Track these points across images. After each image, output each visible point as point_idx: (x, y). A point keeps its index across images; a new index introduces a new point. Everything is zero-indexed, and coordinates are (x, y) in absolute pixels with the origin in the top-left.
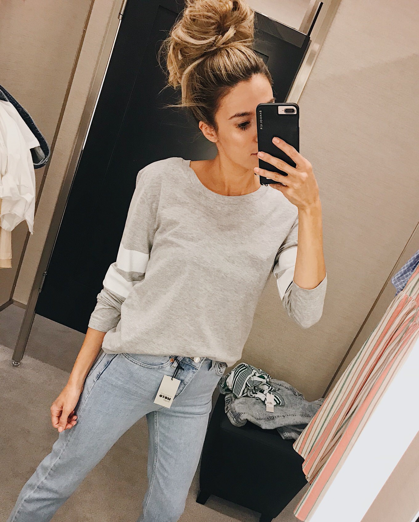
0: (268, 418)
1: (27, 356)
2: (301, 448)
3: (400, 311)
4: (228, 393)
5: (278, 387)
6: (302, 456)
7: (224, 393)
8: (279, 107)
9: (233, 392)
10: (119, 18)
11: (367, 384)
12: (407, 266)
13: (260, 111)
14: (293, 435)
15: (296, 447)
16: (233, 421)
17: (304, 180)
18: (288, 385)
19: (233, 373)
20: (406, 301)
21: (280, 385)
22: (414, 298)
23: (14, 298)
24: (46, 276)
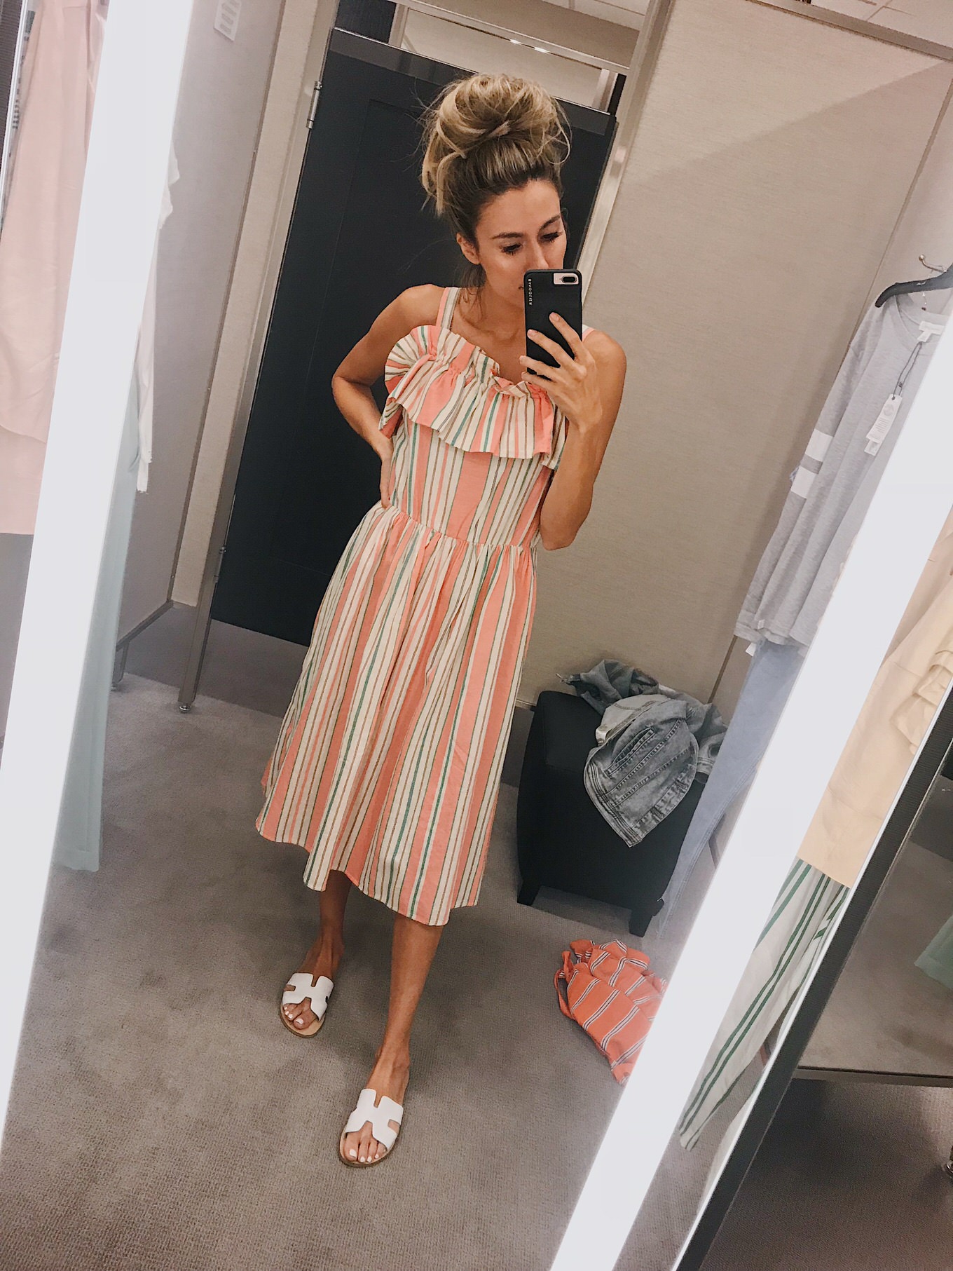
1: (201, 697)
8: (555, 274)
10: (307, 126)
13: (530, 280)
17: (581, 378)
23: (172, 598)
24: (224, 555)
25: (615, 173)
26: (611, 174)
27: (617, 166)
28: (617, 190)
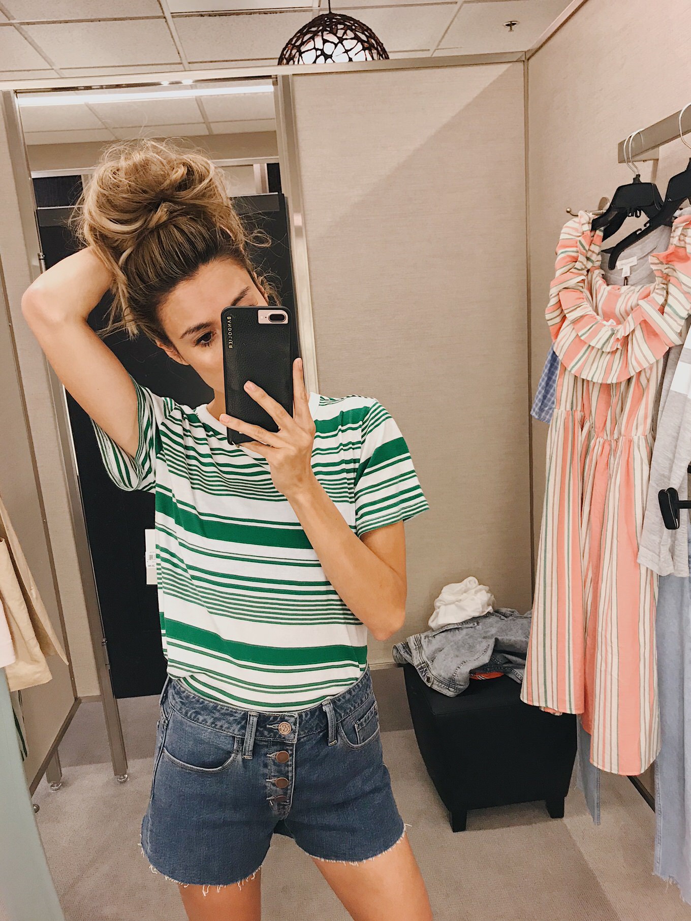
1: (132, 761)
12: (542, 388)
13: (229, 318)
16: (450, 693)
23: (79, 695)
24: (107, 645)
25: (299, 234)
26: (296, 237)
27: (299, 230)
28: (306, 247)
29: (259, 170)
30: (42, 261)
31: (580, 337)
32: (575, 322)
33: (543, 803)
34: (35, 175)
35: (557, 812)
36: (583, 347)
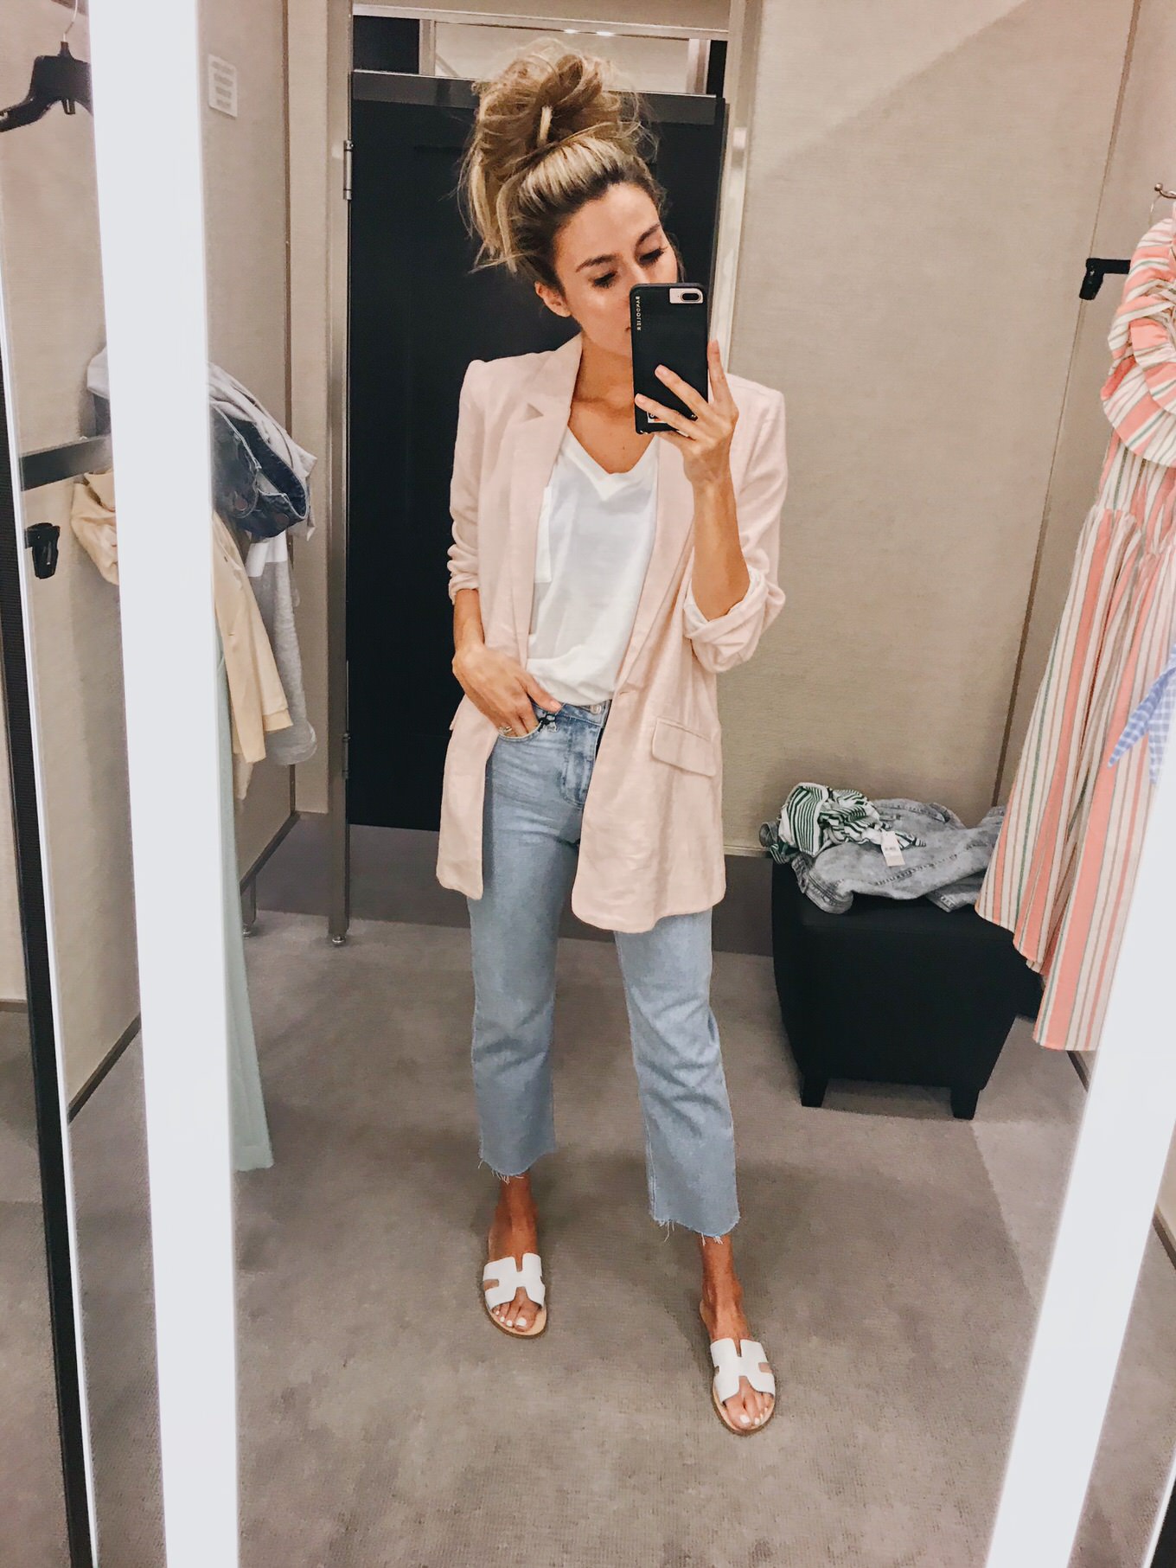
0: (898, 877)
1: (356, 921)
2: (997, 909)
3: (1108, 545)
4: (793, 855)
5: (895, 811)
6: (1004, 925)
7: (787, 860)
9: (801, 849)
10: (345, 197)
11: (1092, 720)
13: (638, 298)
14: (965, 897)
15: (985, 911)
16: (824, 905)
18: (914, 805)
19: (784, 813)
20: (1111, 521)
21: (899, 808)
22: (1126, 508)
23: (299, 808)
24: (349, 741)
25: (738, 162)
26: (732, 165)
27: (739, 155)
28: (744, 186)
29: (697, 48)
30: (349, 154)
31: (1153, 395)
32: (1151, 371)
33: (945, 1093)
34: (359, 10)
35: (964, 1110)
36: (1155, 411)
